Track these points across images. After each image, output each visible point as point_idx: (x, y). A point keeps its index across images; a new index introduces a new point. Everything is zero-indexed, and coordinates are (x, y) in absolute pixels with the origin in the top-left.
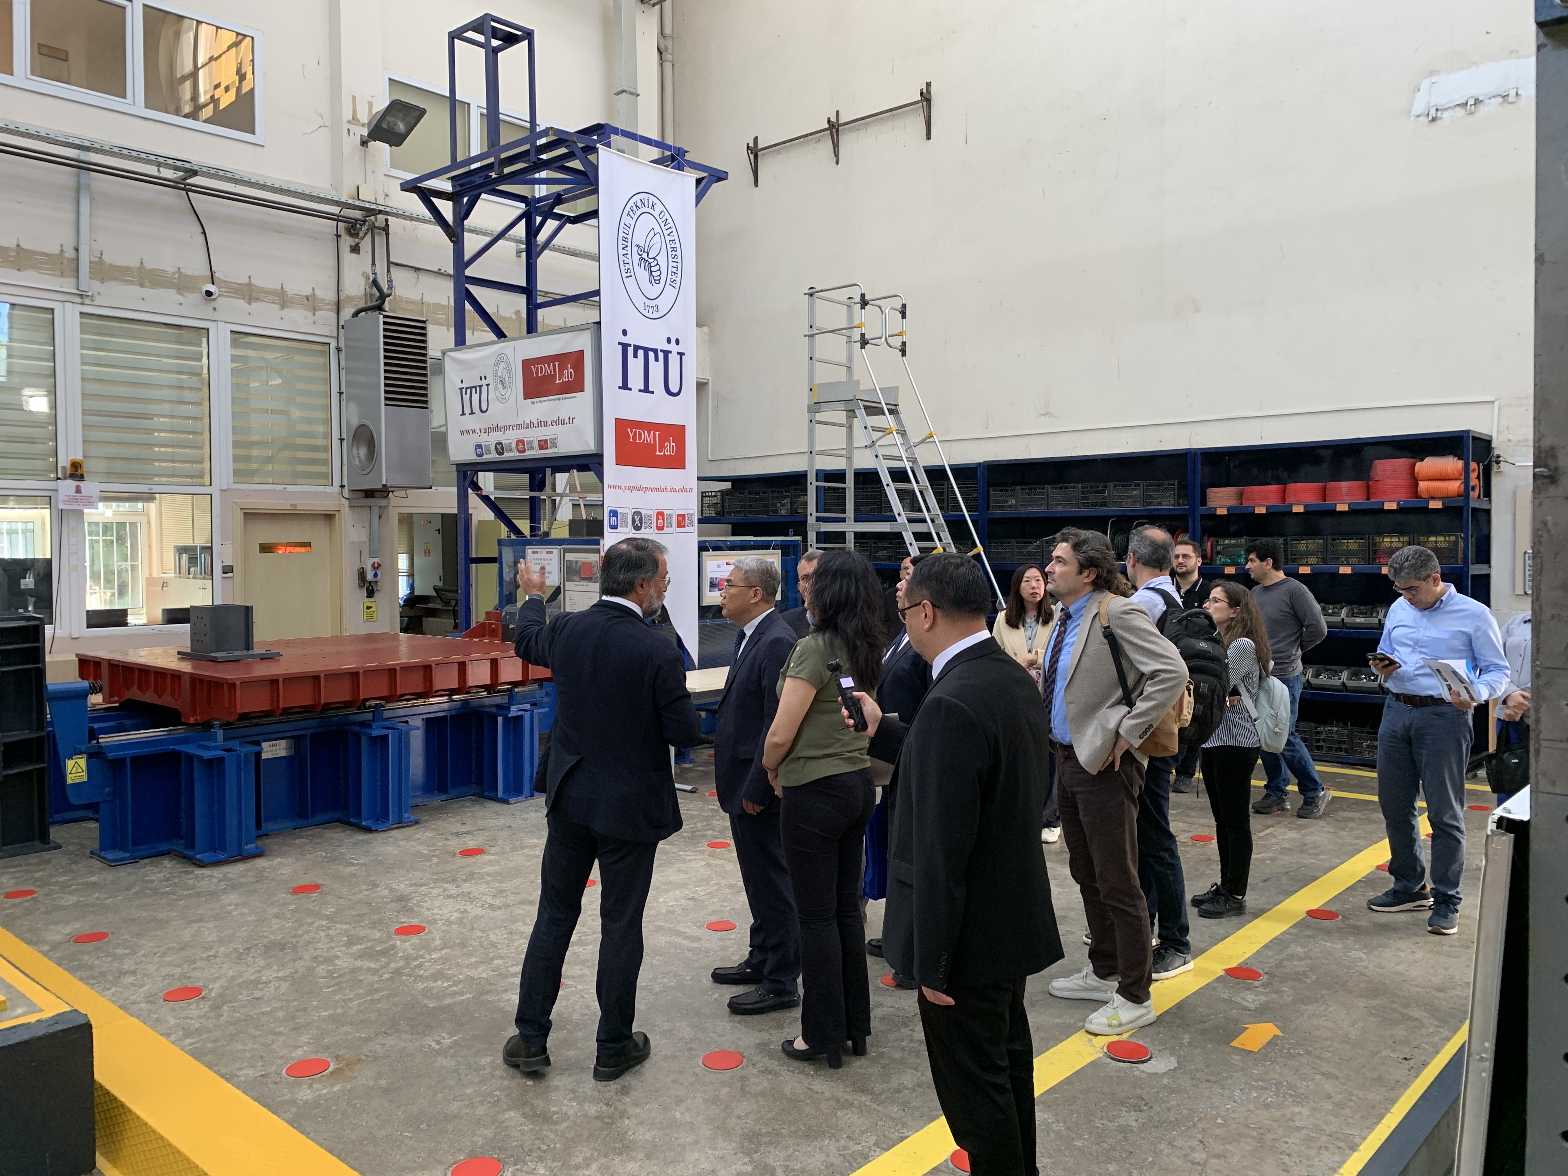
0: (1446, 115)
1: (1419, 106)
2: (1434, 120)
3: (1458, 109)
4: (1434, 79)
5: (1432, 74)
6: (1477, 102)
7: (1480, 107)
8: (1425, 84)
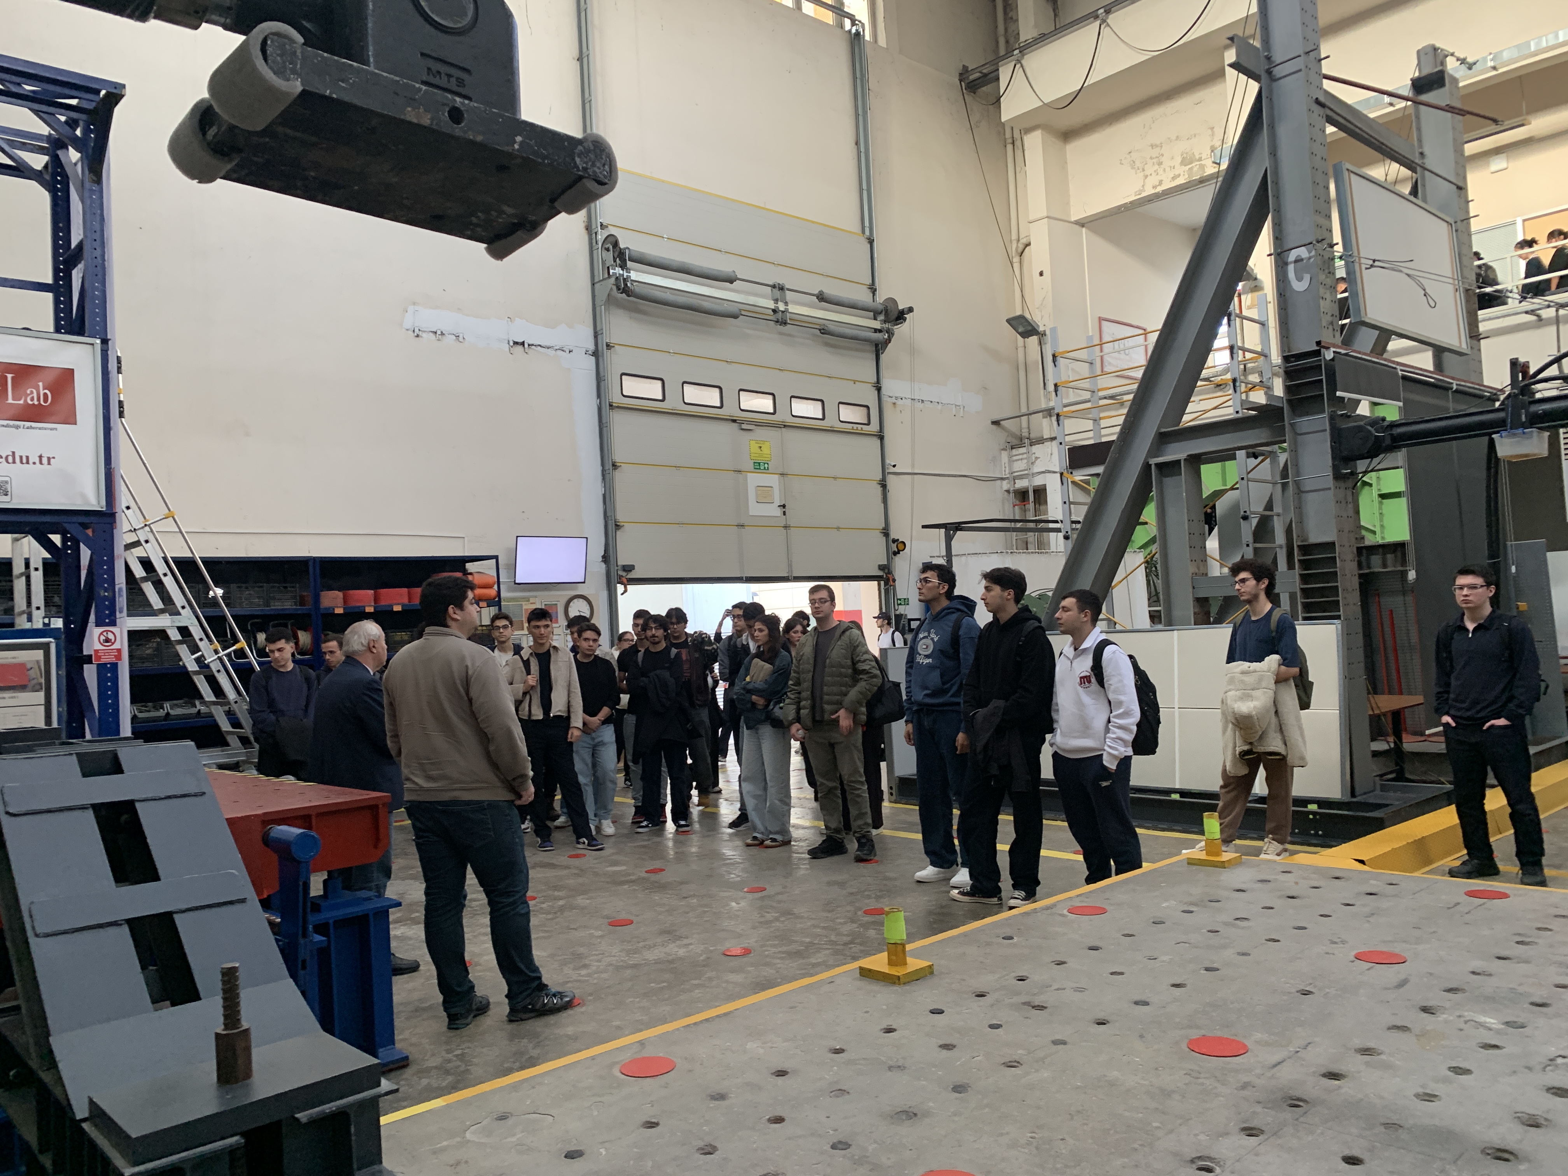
0: (424, 335)
1: (408, 323)
2: (418, 336)
3: (431, 334)
4: (417, 308)
5: (414, 304)
6: (442, 334)
7: (444, 337)
8: (411, 309)
